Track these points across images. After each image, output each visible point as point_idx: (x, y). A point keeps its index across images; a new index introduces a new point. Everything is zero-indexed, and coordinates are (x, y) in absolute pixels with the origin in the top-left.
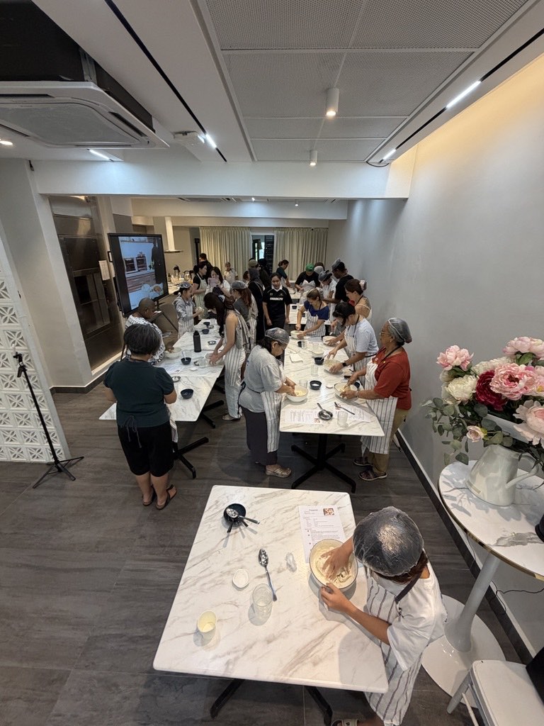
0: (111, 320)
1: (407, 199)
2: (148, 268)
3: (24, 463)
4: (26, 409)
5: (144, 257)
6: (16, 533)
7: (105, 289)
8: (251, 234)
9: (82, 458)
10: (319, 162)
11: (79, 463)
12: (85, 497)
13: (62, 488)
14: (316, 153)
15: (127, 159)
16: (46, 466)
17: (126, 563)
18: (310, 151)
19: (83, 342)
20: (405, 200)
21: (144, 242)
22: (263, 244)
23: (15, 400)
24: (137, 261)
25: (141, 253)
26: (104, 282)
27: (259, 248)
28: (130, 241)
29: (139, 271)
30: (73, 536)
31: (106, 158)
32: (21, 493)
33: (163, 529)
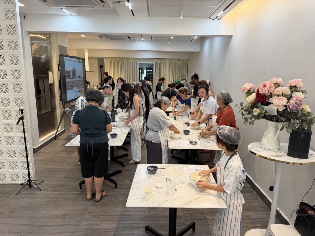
0: (51, 109)
1: (232, 36)
2: (77, 78)
3: (6, 184)
4: (15, 146)
5: (75, 70)
6: (12, 213)
7: (50, 89)
8: (139, 62)
9: (43, 181)
10: (184, 17)
11: (41, 184)
12: (49, 198)
13: (34, 194)
14: (183, 13)
15: (79, 14)
16: (20, 185)
17: (83, 222)
18: (180, 12)
19: (37, 119)
20: (231, 36)
21: (76, 61)
22: (145, 71)
23: (10, 140)
24: (72, 72)
25: (74, 68)
26: (50, 84)
27: (143, 73)
28: (69, 60)
29: (73, 78)
30: (47, 213)
31: (69, 13)
32: (9, 197)
33: (101, 209)
